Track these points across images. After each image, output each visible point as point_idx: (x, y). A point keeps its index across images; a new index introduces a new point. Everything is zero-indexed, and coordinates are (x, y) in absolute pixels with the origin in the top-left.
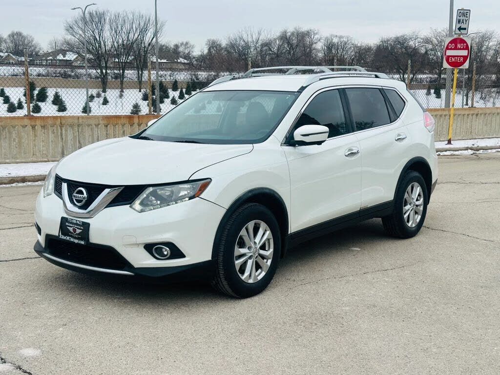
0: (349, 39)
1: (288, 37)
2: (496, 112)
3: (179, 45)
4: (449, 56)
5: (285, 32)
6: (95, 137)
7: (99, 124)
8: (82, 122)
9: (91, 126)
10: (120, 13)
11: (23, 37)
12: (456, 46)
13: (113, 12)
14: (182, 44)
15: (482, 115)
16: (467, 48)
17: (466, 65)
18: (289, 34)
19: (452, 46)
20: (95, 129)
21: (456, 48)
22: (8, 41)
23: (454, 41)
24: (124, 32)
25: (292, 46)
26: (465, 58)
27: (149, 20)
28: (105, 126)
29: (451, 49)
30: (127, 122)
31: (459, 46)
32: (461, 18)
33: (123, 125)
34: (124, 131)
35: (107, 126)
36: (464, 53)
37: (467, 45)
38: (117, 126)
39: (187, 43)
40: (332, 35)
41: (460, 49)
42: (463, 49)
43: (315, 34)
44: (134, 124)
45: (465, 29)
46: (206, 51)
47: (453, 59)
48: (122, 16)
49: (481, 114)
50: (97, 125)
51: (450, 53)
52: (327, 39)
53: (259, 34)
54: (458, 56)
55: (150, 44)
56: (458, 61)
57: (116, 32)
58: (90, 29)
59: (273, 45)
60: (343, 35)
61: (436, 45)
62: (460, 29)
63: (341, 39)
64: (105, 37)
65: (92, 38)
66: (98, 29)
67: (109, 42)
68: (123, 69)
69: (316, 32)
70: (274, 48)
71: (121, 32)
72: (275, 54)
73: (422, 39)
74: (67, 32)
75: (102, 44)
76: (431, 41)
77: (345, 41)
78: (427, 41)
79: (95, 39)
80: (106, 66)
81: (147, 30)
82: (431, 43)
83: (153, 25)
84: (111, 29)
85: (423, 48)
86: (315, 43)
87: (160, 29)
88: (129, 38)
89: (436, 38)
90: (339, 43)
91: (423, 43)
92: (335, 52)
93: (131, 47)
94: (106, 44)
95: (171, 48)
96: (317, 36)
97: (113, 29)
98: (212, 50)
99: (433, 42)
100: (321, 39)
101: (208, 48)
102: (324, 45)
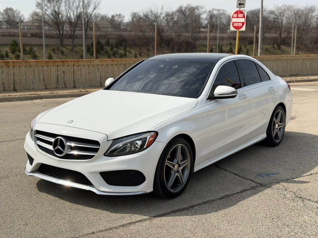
0: (224, 11)
1: (183, 10)
3: (115, 16)
4: (234, 23)
5: (181, 7)
11: (13, 11)
12: (238, 15)
14: (117, 15)
16: (244, 17)
17: (244, 28)
18: (184, 8)
19: (236, 15)
21: (238, 17)
22: (4, 14)
23: (237, 13)
25: (185, 16)
26: (243, 23)
29: (235, 17)
37: (244, 15)
39: (120, 15)
40: (213, 9)
41: (240, 18)
42: (242, 17)
43: (202, 8)
45: (243, 4)
46: (131, 19)
47: (236, 25)
51: (234, 20)
52: (210, 11)
53: (162, 8)
54: (238, 22)
55: (91, 15)
56: (239, 26)
57: (69, 7)
58: (52, 6)
59: (174, 16)
60: (220, 9)
61: (278, 15)
62: (240, 4)
63: (219, 12)
64: (62, 11)
65: (53, 11)
66: (57, 5)
67: (65, 14)
68: (74, 32)
69: (202, 7)
70: (175, 18)
71: (72, 7)
72: (175, 21)
73: (268, 11)
74: (37, 8)
75: (60, 16)
76: (274, 13)
77: (221, 13)
78: (272, 12)
79: (55, 11)
80: (63, 30)
81: (89, 6)
82: (274, 14)
83: (93, 3)
84: (66, 5)
85: (269, 17)
86: (202, 14)
87: (98, 5)
88: (78, 11)
89: (278, 11)
90: (218, 14)
91: (268, 14)
92: (215, 20)
93: (79, 17)
94: (63, 15)
95: (109, 18)
96: (203, 10)
97: (67, 6)
98: (134, 19)
99: (276, 13)
100: (206, 11)
101: (132, 18)
102: (208, 15)
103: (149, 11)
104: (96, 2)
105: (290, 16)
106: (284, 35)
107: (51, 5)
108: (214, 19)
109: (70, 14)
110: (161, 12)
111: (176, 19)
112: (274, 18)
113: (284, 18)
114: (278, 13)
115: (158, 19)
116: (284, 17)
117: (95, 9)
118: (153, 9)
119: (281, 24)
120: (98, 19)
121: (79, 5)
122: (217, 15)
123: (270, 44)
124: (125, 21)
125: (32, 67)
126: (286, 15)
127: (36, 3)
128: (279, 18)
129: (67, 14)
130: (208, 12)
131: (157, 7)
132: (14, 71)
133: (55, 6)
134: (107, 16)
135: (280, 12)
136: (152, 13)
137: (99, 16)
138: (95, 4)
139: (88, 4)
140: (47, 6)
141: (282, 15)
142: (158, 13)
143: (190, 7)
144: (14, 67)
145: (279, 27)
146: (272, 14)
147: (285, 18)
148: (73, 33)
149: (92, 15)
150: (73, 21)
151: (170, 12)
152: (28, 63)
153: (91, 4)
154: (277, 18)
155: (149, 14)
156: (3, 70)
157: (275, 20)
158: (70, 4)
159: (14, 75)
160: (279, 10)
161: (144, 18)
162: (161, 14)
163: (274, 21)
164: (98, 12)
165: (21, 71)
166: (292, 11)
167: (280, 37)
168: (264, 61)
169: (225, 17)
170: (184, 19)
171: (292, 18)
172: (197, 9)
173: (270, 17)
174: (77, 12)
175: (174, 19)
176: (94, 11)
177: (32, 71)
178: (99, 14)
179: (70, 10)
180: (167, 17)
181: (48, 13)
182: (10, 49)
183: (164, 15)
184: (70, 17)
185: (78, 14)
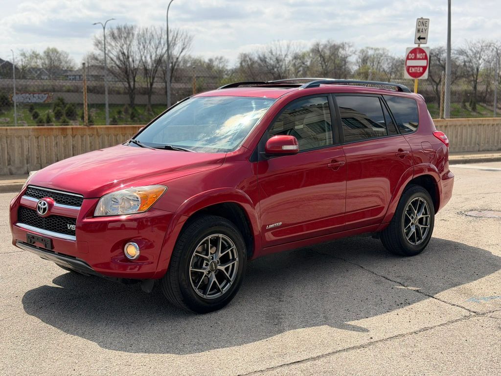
0: (385, 51)
1: (320, 50)
2: (467, 124)
3: (214, 59)
4: (409, 67)
5: (318, 45)
6: (25, 149)
7: (29, 136)
8: (11, 133)
9: (20, 138)
10: (148, 28)
11: (57, 53)
12: (416, 56)
13: (141, 27)
14: (216, 59)
15: (452, 127)
16: (426, 58)
17: (426, 75)
18: (322, 47)
19: (412, 56)
20: (25, 140)
21: (415, 59)
22: (45, 57)
23: (414, 51)
24: (152, 47)
25: (324, 60)
26: (424, 68)
27: (177, 34)
28: (36, 137)
29: (411, 59)
30: (60, 134)
31: (418, 56)
32: (421, 27)
33: (56, 137)
34: (57, 143)
35: (38, 137)
36: (424, 63)
37: (426, 56)
38: (49, 138)
39: (221, 58)
40: (367, 48)
41: (420, 59)
42: (422, 59)
43: (350, 47)
44: (67, 135)
45: (424, 38)
46: (238, 65)
47: (413, 70)
48: (150, 31)
49: (450, 126)
50: (27, 137)
51: (410, 63)
52: (362, 51)
53: (288, 47)
54: (417, 67)
55: (177, 58)
56: (418, 72)
57: (144, 47)
58: (119, 45)
59: (306, 58)
60: (379, 47)
61: (471, 57)
62: (419, 38)
63: (377, 52)
64: (133, 52)
65: (120, 53)
66: (126, 44)
67: (138, 58)
68: (151, 85)
69: (351, 45)
70: (307, 61)
71: (149, 47)
72: (308, 67)
73: (456, 50)
74: (96, 48)
75: (131, 59)
76: (465, 53)
77: (381, 54)
78: (462, 52)
79: (123, 54)
80: (134, 81)
81: (175, 44)
82: (465, 55)
83: (181, 40)
84: (139, 44)
85: (457, 60)
86: (350, 56)
87: (188, 43)
88: (158, 53)
89: (471, 50)
90: (375, 55)
91: (457, 54)
92: (371, 64)
93: (159, 62)
94: (135, 59)
95: (204, 62)
96: (351, 49)
97: (142, 44)
98: (243, 64)
99: (468, 54)
100: (356, 51)
101: (240, 62)
102: (359, 57)
103: (267, 51)
104: (185, 39)
105: (490, 57)
106: (481, 88)
107: (118, 43)
108: (369, 64)
109: (145, 57)
110: (285, 54)
111: (308, 63)
112: (465, 62)
113: (480, 62)
114: (471, 54)
115: (281, 64)
116: (482, 59)
117: (183, 49)
118: (274, 49)
119: (476, 69)
120: (189, 65)
121: (160, 43)
122: (374, 58)
123: (459, 102)
124: (229, 68)
125: (100, 136)
126: (485, 56)
127: (94, 41)
128: (473, 62)
129: (142, 57)
130: (360, 52)
131: (279, 45)
132: (74, 143)
133: (123, 45)
134: (202, 60)
135: (475, 51)
136: (272, 54)
137: (189, 60)
138: (183, 41)
139: (173, 42)
140: (110, 45)
141: (478, 56)
142: (282, 55)
143: (332, 44)
144: (74, 137)
145: (473, 75)
146: (462, 55)
147: (483, 61)
148: (149, 86)
149: (180, 59)
150: (150, 67)
151: (300, 53)
152: (95, 131)
153: (178, 41)
154: (470, 61)
155: (266, 55)
156: (58, 140)
157: (467, 64)
158: (145, 42)
159: (73, 148)
160: (473, 49)
161: (259, 61)
162: (286, 55)
163: (465, 65)
164: (188, 54)
165: (84, 142)
166: (493, 50)
167: (474, 92)
168: (457, 127)
169: (387, 59)
170: (321, 64)
171: (493, 60)
172: (342, 48)
173: (459, 60)
174: (156, 55)
175: (306, 64)
176: (182, 52)
177: (100, 141)
178: (190, 57)
179: (146, 51)
180: (294, 61)
181: (111, 56)
182: (54, 111)
183: (290, 58)
184: (146, 62)
185: (158, 57)
